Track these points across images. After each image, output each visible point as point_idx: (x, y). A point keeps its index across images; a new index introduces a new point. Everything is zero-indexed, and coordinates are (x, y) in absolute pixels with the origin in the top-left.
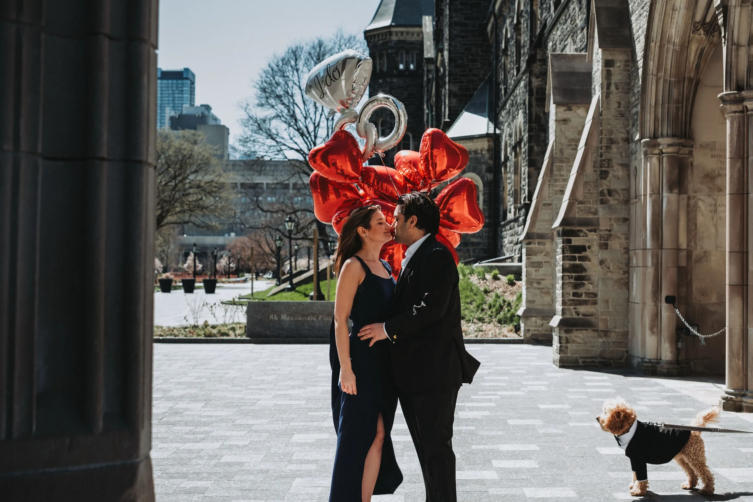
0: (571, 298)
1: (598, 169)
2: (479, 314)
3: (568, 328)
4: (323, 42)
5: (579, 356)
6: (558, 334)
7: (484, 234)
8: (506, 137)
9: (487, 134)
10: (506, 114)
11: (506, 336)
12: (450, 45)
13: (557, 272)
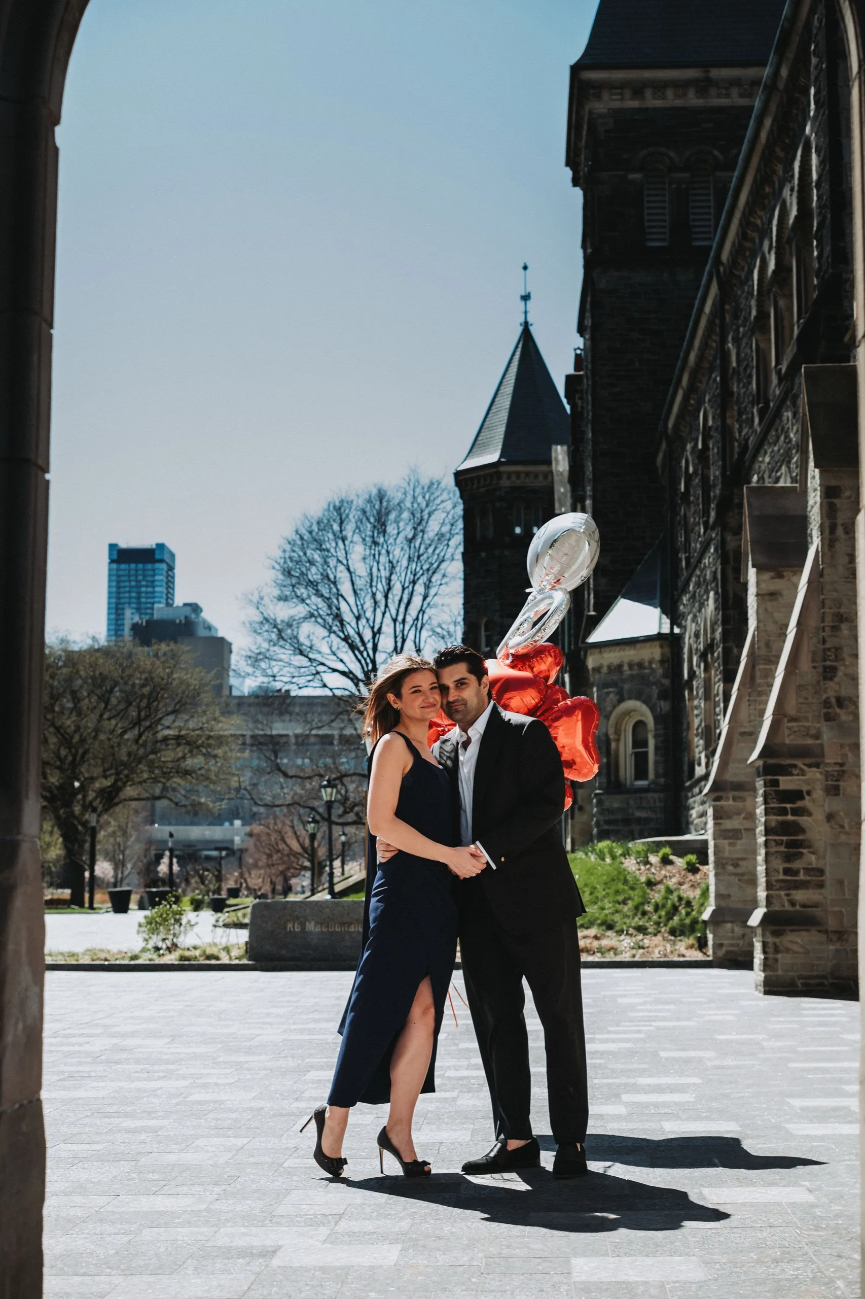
0: (781, 877)
1: (820, 664)
2: (638, 921)
3: (777, 928)
4: (385, 492)
5: (796, 974)
6: (761, 939)
7: (658, 804)
8: (690, 638)
9: (659, 634)
10: (689, 600)
11: (683, 956)
12: (594, 489)
13: (758, 836)
